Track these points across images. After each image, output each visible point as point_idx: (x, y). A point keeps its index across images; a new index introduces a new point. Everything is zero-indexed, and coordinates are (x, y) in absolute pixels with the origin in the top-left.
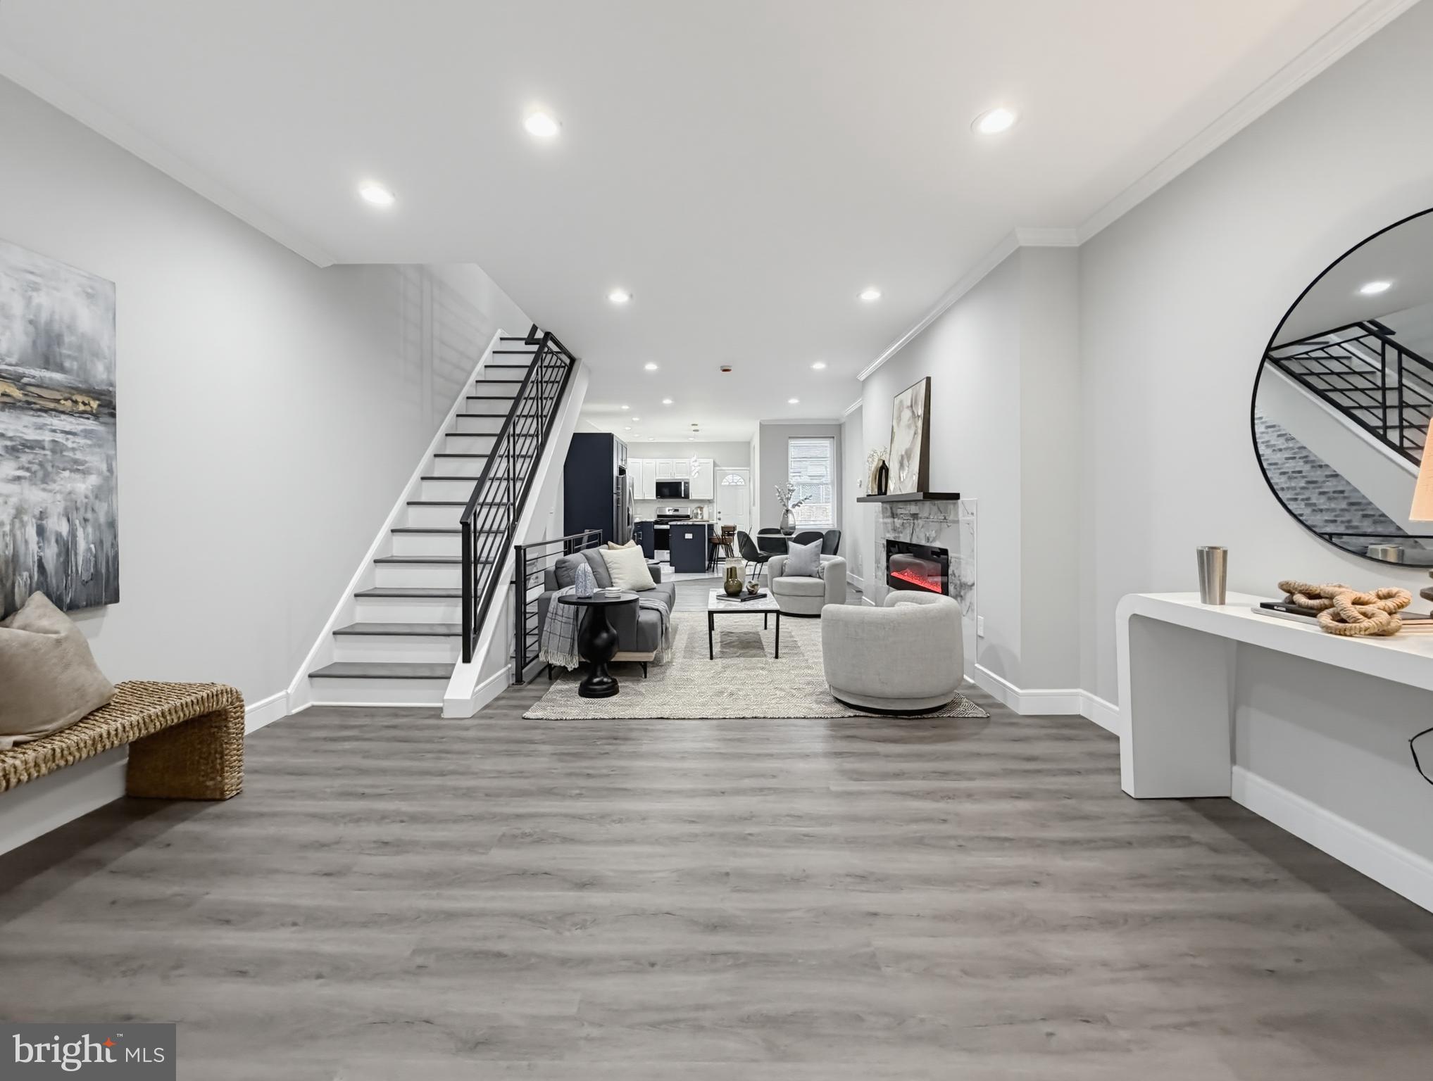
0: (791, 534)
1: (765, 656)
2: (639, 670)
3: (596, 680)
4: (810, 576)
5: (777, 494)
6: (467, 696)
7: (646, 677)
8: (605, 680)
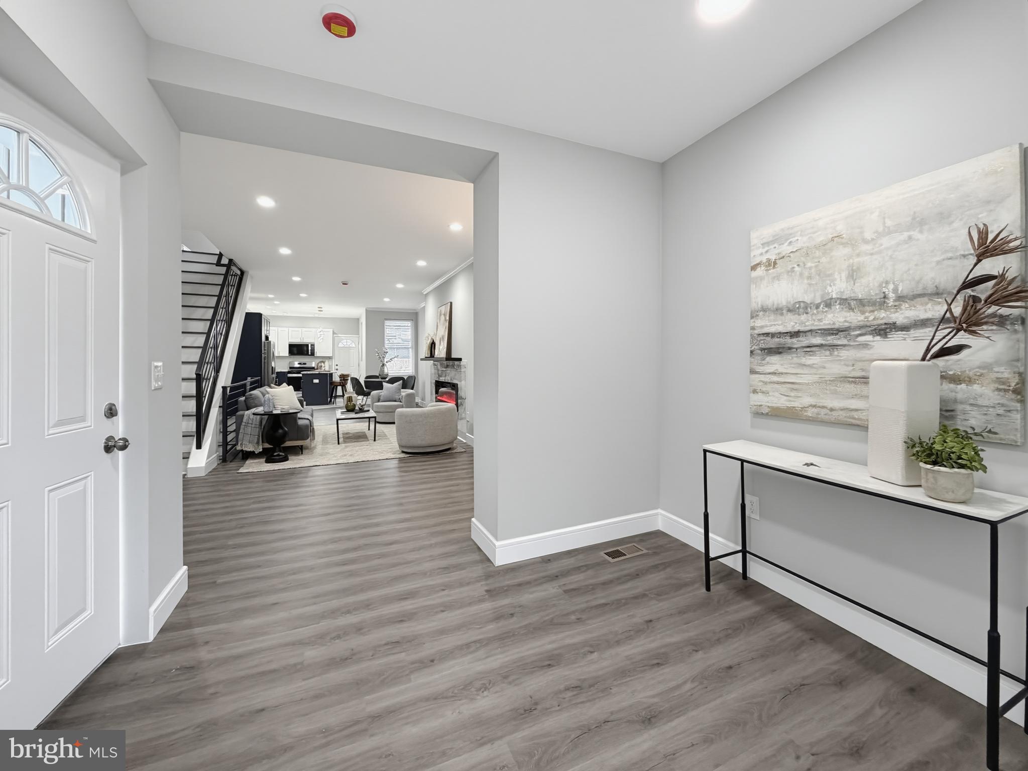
0: (385, 378)
1: (368, 441)
2: (299, 450)
3: (275, 454)
4: (395, 401)
5: (377, 355)
6: (203, 464)
7: (302, 454)
8: (281, 454)
